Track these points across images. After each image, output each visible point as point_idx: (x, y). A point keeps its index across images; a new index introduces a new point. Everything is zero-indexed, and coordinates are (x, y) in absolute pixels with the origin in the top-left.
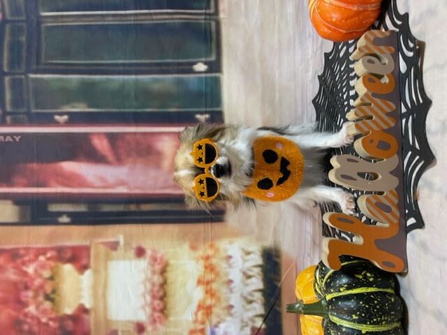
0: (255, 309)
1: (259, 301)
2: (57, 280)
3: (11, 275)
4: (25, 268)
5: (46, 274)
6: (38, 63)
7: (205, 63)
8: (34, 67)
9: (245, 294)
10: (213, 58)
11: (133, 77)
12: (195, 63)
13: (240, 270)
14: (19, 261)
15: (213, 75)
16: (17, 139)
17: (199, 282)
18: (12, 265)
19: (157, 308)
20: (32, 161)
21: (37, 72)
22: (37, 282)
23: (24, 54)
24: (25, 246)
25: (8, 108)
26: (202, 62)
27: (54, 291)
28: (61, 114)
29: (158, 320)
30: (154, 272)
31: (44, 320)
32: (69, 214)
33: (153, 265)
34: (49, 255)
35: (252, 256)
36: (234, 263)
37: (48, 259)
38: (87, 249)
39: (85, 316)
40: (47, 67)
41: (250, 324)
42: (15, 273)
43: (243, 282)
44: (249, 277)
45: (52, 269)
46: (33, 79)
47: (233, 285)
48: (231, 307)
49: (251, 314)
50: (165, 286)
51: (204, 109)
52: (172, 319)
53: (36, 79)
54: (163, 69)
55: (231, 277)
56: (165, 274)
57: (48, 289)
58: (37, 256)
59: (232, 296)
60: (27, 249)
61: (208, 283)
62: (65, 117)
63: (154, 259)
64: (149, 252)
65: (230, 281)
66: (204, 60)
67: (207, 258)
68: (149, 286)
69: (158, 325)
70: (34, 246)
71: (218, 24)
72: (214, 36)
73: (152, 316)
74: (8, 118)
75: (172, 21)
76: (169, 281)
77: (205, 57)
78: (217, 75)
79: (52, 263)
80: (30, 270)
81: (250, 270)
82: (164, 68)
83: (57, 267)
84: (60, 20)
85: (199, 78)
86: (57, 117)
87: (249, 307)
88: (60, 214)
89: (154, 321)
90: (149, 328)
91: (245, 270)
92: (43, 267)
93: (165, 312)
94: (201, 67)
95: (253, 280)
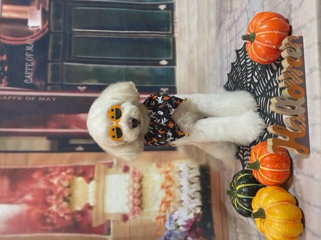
0: (196, 202)
1: (199, 198)
2: (72, 188)
3: (42, 185)
4: (51, 180)
5: (66, 184)
6: (70, 56)
7: (167, 60)
8: (67, 59)
9: (190, 194)
10: (171, 58)
11: (125, 66)
12: (161, 60)
13: (187, 179)
14: (48, 176)
15: (171, 67)
16: (54, 100)
17: (162, 187)
18: (43, 178)
19: (137, 204)
20: (61, 113)
21: (69, 61)
22: (59, 189)
23: (61, 51)
24: (53, 165)
25: (49, 81)
26: (165, 60)
27: (70, 195)
28: (82, 86)
29: (137, 212)
30: (134, 182)
31: (62, 215)
32: (83, 145)
33: (134, 177)
34: (68, 171)
35: (194, 170)
36: (183, 175)
37: (68, 174)
38: (93, 167)
39: (90, 211)
40: (75, 59)
41: (193, 211)
42: (44, 184)
43: (189, 186)
44: (192, 183)
45: (69, 180)
46: (66, 65)
47: (182, 188)
48: (182, 201)
49: (194, 205)
50: (142, 190)
51: (165, 85)
52: (145, 210)
53: (68, 65)
54: (142, 63)
55: (181, 184)
56: (141, 183)
57: (66, 194)
58: (61, 172)
59: (183, 195)
60: (54, 168)
61: (168, 187)
62: (84, 88)
63: (135, 173)
64: (131, 169)
65: (181, 186)
66: (166, 58)
67: (167, 172)
68: (131, 190)
69: (137, 215)
70: (59, 165)
71: (174, 39)
72: (172, 46)
73: (133, 209)
74: (49, 87)
75: (148, 37)
76: (144, 187)
77: (167, 57)
78: (173, 67)
79: (70, 177)
80: (55, 181)
81: (193, 179)
82: (144, 62)
83: (73, 179)
84: (85, 34)
85: (163, 68)
86: (79, 88)
87: (192, 201)
88: (77, 145)
89: (134, 213)
90: (131, 218)
91: (189, 179)
92: (64, 179)
93: (142, 206)
94: (164, 62)
95: (195, 185)
